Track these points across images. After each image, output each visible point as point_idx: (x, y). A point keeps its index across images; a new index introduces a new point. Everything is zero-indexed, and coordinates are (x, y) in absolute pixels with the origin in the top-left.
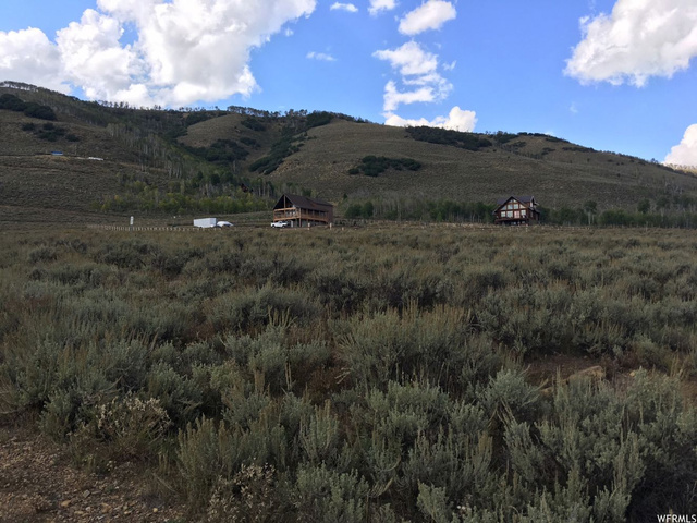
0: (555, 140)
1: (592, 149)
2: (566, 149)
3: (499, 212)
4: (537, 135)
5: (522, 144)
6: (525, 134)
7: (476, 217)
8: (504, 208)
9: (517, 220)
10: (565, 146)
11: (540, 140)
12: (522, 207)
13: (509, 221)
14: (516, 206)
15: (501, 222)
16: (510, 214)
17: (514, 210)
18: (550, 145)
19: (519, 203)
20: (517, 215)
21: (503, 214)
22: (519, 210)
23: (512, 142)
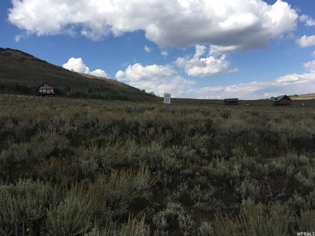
0: (26, 54)
1: (45, 61)
2: (33, 60)
3: (38, 90)
4: (16, 50)
5: (9, 54)
6: (10, 49)
7: (15, 91)
8: (42, 88)
9: (49, 95)
10: (32, 58)
11: (19, 53)
12: (51, 88)
13: (44, 95)
14: (48, 87)
15: (40, 95)
16: (44, 91)
17: (47, 89)
18: (24, 56)
19: (50, 85)
20: (48, 92)
21: (41, 91)
22: (50, 89)
23: (3, 52)
